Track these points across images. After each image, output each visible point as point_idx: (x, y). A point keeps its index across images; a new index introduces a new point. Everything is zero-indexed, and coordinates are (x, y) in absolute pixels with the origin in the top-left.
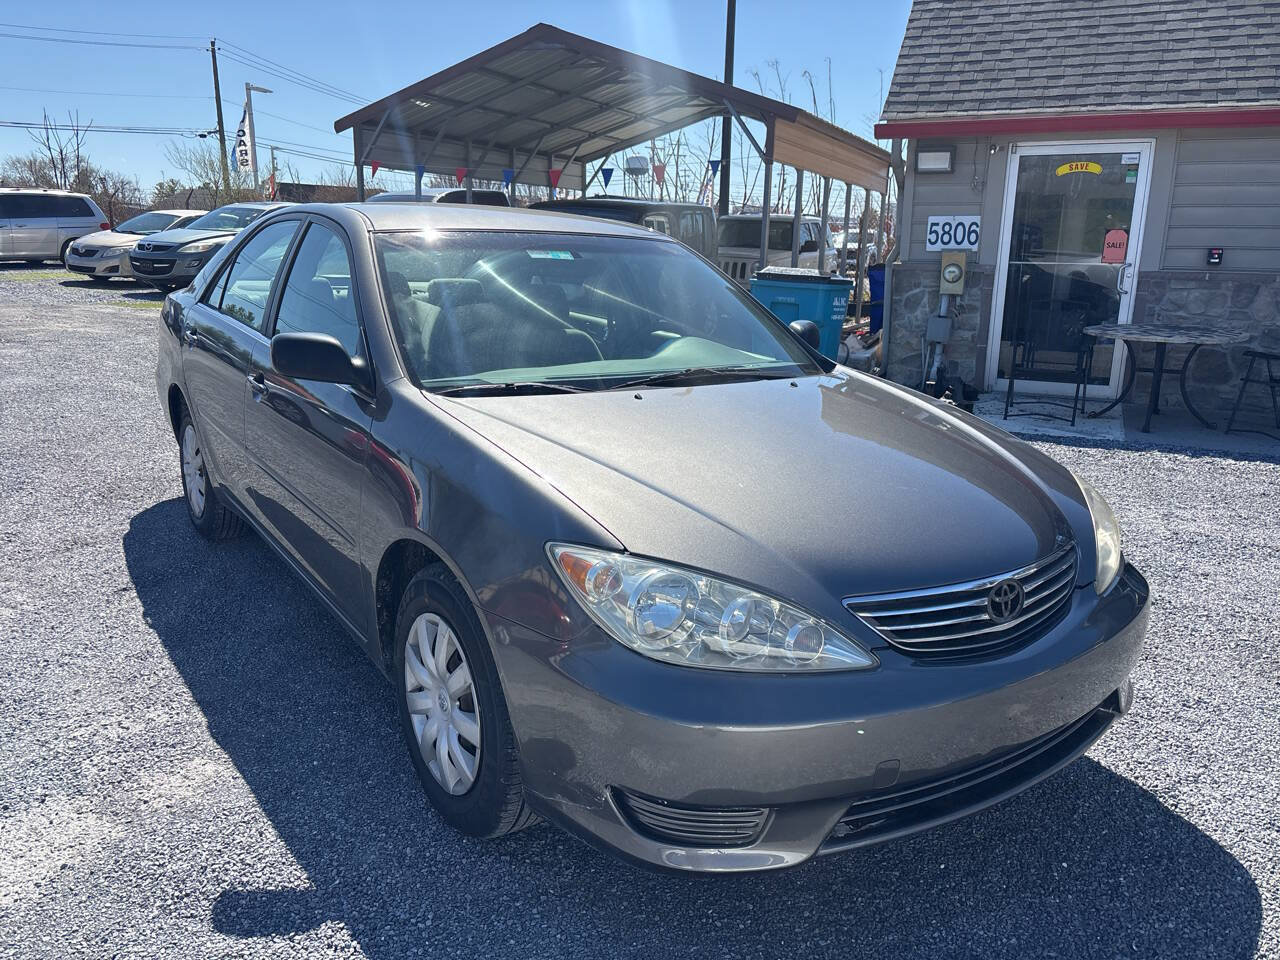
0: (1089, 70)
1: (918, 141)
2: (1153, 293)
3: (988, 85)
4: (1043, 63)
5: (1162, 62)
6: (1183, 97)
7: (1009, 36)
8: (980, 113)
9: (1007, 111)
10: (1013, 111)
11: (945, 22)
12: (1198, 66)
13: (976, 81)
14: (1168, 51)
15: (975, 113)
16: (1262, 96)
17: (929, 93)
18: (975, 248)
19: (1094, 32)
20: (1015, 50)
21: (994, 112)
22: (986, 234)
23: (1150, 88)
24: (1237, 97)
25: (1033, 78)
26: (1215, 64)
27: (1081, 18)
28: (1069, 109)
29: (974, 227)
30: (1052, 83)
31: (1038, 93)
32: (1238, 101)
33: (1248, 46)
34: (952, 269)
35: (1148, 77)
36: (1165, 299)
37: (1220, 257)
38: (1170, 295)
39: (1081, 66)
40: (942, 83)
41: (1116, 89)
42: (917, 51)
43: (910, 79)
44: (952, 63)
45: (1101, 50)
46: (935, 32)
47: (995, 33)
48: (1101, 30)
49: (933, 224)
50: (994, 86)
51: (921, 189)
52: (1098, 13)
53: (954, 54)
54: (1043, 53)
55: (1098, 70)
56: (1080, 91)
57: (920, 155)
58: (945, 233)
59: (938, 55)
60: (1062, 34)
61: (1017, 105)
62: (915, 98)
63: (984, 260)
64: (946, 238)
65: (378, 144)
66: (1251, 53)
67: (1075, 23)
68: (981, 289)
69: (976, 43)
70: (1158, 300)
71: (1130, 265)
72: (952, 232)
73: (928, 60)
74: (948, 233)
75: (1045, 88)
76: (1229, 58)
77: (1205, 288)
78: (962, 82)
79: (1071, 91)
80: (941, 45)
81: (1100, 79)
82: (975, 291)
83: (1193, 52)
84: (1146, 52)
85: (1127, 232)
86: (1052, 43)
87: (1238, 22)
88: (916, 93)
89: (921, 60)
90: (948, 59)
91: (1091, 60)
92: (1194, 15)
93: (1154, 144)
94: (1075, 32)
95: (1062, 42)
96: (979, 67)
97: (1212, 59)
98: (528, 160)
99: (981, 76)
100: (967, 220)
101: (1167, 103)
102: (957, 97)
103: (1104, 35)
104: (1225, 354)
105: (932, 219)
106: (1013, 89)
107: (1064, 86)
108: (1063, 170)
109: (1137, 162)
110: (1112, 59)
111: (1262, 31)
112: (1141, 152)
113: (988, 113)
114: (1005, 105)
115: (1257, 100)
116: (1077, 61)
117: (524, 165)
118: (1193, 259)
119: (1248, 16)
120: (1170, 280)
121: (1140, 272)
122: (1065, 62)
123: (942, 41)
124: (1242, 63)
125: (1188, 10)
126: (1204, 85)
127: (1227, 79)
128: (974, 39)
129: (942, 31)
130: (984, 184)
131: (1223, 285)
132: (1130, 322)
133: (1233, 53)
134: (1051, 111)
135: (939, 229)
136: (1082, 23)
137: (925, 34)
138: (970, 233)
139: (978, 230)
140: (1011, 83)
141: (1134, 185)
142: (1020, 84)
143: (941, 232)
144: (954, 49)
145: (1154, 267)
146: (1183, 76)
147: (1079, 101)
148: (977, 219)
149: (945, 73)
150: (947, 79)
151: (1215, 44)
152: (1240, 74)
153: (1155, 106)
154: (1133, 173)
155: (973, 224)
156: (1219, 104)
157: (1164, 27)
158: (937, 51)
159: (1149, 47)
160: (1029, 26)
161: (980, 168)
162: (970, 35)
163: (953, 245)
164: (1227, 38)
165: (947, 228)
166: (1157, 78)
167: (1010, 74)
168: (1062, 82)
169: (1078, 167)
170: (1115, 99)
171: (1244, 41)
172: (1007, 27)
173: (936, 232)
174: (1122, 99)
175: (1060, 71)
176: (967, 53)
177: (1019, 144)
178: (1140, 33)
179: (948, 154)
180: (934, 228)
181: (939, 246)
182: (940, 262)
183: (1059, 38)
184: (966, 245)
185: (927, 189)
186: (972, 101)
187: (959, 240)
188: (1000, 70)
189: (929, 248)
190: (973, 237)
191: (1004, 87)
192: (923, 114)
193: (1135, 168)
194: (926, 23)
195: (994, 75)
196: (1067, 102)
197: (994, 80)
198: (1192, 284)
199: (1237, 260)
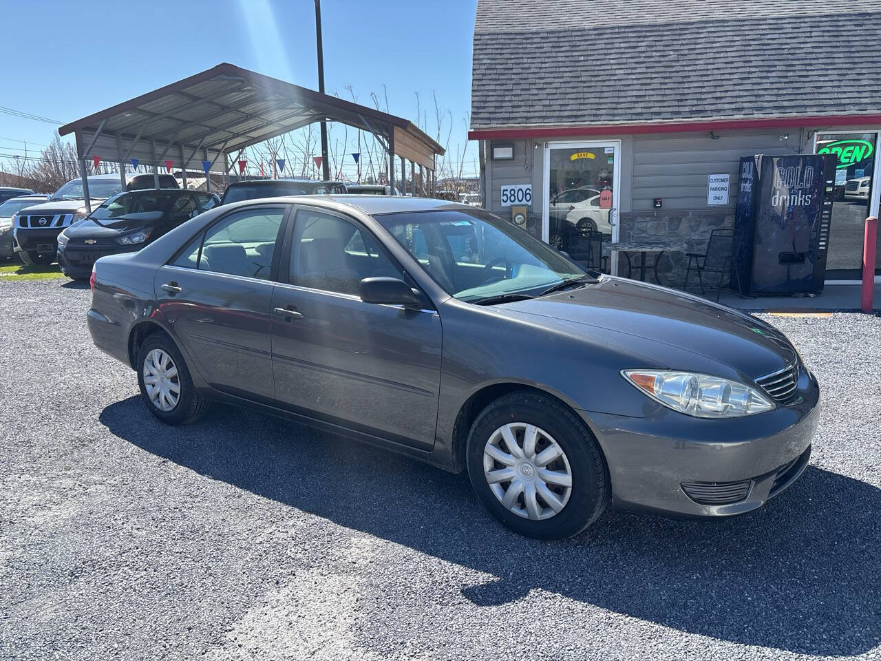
0: (582, 101)
1: (491, 141)
2: (629, 224)
3: (528, 109)
4: (556, 97)
5: (619, 97)
6: (634, 117)
7: (533, 81)
8: (528, 125)
9: (543, 124)
10: (546, 124)
11: (495, 71)
12: (638, 100)
13: (521, 106)
14: (621, 91)
15: (525, 125)
16: (674, 116)
17: (495, 113)
18: (530, 203)
19: (579, 79)
20: (539, 89)
21: (535, 125)
22: (535, 195)
23: (616, 112)
24: (662, 117)
25: (552, 105)
26: (647, 99)
27: (570, 72)
28: (577, 123)
29: (528, 191)
30: (563, 108)
31: (557, 114)
32: (663, 119)
33: (661, 89)
34: (519, 216)
35: (614, 106)
36: (635, 227)
37: (661, 203)
38: (638, 225)
39: (577, 99)
40: (501, 107)
41: (598, 112)
42: (482, 88)
43: (482, 105)
44: (504, 96)
45: (585, 90)
46: (490, 77)
47: (525, 79)
48: (583, 79)
49: (504, 191)
50: (532, 109)
51: (494, 169)
52: (579, 69)
53: (505, 90)
54: (554, 91)
55: (586, 101)
56: (580, 113)
57: (495, 149)
58: (512, 195)
59: (495, 90)
60: (561, 80)
61: (547, 121)
62: (487, 115)
63: (535, 210)
64: (513, 198)
65: (96, 144)
66: (663, 93)
67: (568, 74)
68: (536, 228)
69: (515, 84)
70: (632, 229)
71: (615, 209)
72: (516, 195)
73: (490, 94)
74: (513, 195)
75: (560, 111)
76: (653, 95)
77: (655, 220)
78: (513, 107)
79: (575, 113)
80: (496, 85)
81: (589, 107)
82: (532, 229)
83: (634, 92)
84: (610, 91)
85: (612, 191)
86: (558, 85)
87: (653, 76)
88: (488, 113)
89: (486, 93)
90: (502, 93)
91: (581, 95)
92: (630, 71)
93: (620, 142)
94: (569, 80)
95: (563, 85)
96: (520, 98)
97: (645, 96)
98: (194, 152)
99: (522, 103)
100: (524, 187)
101: (628, 120)
102: (512, 115)
103: (585, 82)
104: (668, 256)
105: (503, 188)
106: (543, 111)
107: (570, 110)
108: (574, 157)
109: (612, 152)
110: (592, 95)
111: (667, 81)
112: (613, 146)
113: (533, 125)
114: (541, 120)
115: (672, 118)
116: (574, 96)
117: (192, 156)
118: (646, 205)
119: (658, 73)
120: (637, 216)
121: (620, 214)
122: (568, 96)
123: (495, 83)
124: (660, 98)
125: (626, 68)
126: (644, 110)
127: (654, 107)
128: (513, 82)
129: (494, 77)
130: (532, 166)
131: (664, 219)
132: (618, 242)
133: (654, 93)
134: (567, 124)
135: (508, 193)
136: (571, 74)
137: (484, 78)
138: (526, 195)
139: (530, 192)
140: (541, 108)
141: (612, 165)
142: (546, 109)
143: (509, 195)
144: (504, 87)
145: (628, 210)
146: (632, 105)
147: (580, 119)
148: (530, 186)
149: (502, 101)
150: (503, 105)
151: (644, 87)
152: (661, 104)
153: (620, 122)
154: (611, 158)
155: (527, 189)
156: (653, 121)
157: (616, 78)
158: (494, 88)
159: (611, 89)
160: (543, 75)
161: (529, 156)
162: (511, 79)
163: (517, 202)
164: (650, 84)
165: (513, 192)
166: (619, 106)
167: (539, 103)
168: (568, 108)
169: (582, 155)
170: (599, 118)
171: (659, 86)
172: (530, 76)
173: (506, 195)
174: (603, 118)
175: (565, 102)
176: (512, 90)
177: (549, 142)
178: (604, 81)
179: (511, 149)
180: (505, 192)
181: (509, 203)
182: (511, 213)
183: (561, 83)
184: (524, 202)
185: (499, 170)
186: (521, 118)
187: (520, 199)
188: (532, 100)
189: (503, 204)
190: (528, 197)
191: (538, 110)
192: (494, 125)
193: (612, 156)
194: (484, 72)
195: (530, 103)
196: (574, 119)
197: (531, 106)
198: (648, 219)
199: (669, 204)
